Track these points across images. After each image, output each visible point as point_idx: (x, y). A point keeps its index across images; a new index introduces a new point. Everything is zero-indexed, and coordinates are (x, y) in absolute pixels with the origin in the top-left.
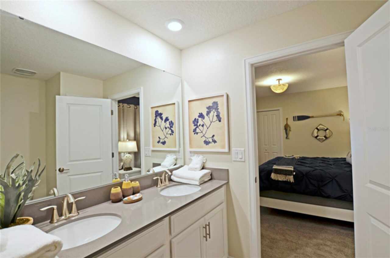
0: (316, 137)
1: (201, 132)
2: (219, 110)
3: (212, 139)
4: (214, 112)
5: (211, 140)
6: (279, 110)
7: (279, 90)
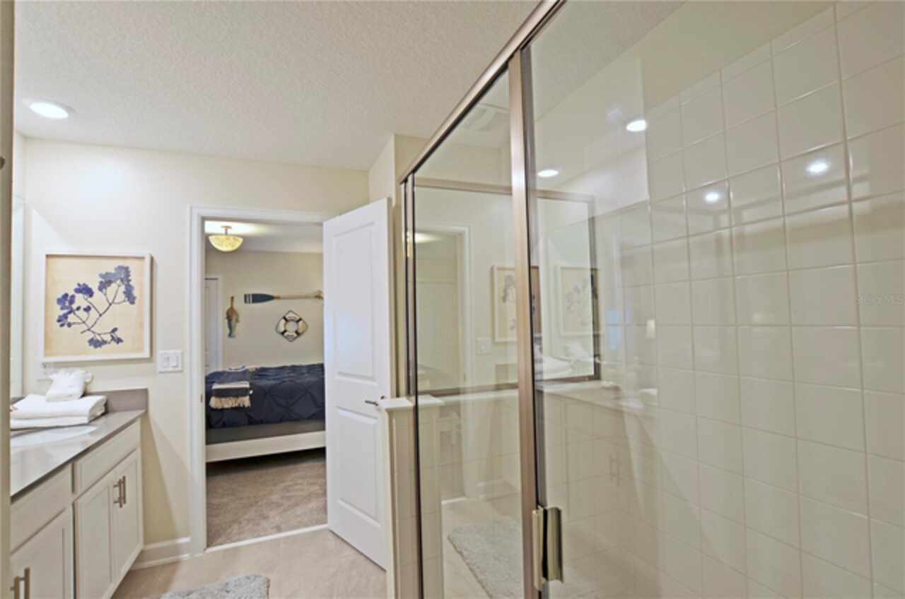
0: (283, 333)
1: (81, 322)
2: (131, 283)
3: (112, 337)
4: (119, 286)
5: (108, 338)
6: (216, 279)
7: (226, 246)
